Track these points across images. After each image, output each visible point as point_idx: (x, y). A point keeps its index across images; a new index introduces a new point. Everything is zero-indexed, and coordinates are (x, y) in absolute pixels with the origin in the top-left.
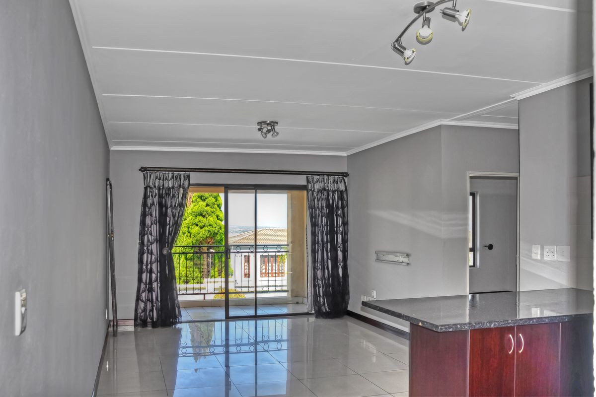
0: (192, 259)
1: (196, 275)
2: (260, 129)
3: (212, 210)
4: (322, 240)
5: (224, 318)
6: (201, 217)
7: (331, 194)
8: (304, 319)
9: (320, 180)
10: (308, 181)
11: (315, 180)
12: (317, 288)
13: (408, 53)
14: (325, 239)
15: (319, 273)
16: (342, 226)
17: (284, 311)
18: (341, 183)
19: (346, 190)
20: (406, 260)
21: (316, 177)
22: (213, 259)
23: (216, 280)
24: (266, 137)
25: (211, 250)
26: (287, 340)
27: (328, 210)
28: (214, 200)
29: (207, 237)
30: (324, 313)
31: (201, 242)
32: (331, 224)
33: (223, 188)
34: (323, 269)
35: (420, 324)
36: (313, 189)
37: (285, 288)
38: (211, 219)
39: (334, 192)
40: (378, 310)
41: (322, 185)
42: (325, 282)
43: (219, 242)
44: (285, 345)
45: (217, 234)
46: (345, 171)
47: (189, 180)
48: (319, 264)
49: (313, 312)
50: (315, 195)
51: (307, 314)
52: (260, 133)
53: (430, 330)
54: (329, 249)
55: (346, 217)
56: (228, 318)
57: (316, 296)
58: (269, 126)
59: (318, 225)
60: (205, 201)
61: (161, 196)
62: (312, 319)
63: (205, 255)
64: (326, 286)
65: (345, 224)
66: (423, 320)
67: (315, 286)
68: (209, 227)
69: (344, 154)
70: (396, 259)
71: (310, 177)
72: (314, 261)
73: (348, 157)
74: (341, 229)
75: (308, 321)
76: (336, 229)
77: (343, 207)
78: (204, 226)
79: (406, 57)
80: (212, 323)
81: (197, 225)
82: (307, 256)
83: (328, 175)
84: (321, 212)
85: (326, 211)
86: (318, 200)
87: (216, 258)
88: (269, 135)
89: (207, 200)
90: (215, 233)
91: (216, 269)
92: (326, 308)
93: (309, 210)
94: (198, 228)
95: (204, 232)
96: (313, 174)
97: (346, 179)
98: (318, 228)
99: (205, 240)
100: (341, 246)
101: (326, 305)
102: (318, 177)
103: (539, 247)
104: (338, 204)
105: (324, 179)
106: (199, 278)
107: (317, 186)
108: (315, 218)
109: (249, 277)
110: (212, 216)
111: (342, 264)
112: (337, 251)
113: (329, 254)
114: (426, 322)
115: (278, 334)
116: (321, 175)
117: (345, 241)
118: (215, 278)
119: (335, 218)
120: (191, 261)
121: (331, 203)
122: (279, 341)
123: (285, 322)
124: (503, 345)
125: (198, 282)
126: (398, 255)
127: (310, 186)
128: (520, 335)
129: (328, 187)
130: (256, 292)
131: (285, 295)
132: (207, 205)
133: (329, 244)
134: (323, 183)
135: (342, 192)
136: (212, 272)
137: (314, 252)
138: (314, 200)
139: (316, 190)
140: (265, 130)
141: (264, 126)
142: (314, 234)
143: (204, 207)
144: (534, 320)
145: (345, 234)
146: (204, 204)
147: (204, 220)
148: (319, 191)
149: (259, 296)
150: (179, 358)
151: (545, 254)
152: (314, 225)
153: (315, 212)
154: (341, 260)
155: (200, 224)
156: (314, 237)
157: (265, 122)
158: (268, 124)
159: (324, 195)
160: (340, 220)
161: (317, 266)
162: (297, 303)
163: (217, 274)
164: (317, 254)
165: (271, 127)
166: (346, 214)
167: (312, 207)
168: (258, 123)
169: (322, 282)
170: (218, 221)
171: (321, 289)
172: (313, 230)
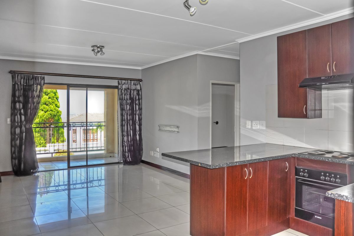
0: (39, 132)
1: (42, 142)
2: (93, 50)
3: (53, 101)
4: (127, 118)
5: (66, 167)
6: (45, 105)
7: (132, 91)
8: (116, 166)
9: (126, 83)
10: (119, 84)
11: (123, 83)
12: (124, 147)
13: (192, 10)
14: (129, 118)
15: (125, 138)
16: (138, 110)
17: (103, 162)
18: (138, 85)
19: (141, 89)
20: (176, 130)
21: (123, 81)
22: (53, 131)
23: (55, 144)
24: (97, 55)
25: (52, 126)
26: (105, 180)
27: (130, 101)
28: (54, 95)
29: (49, 118)
30: (128, 162)
31: (45, 121)
32: (132, 109)
33: (66, 86)
34: (128, 136)
35: (200, 165)
36: (121, 88)
37: (103, 148)
38: (52, 106)
39: (134, 90)
40: (173, 158)
41: (127, 86)
42: (129, 144)
43: (57, 121)
44: (103, 183)
45: (56, 116)
46: (140, 78)
47: (44, 81)
48: (125, 133)
49: (122, 161)
50: (123, 92)
51: (118, 163)
52: (93, 52)
53: (206, 168)
54: (131, 124)
55: (141, 105)
56: (69, 167)
57: (124, 152)
58: (98, 49)
59: (124, 110)
60: (48, 95)
61: (24, 90)
62: (121, 166)
63: (48, 129)
64: (130, 146)
65: (140, 109)
66: (201, 162)
67: (123, 146)
68: (51, 112)
69: (140, 68)
70: (171, 129)
71: (120, 81)
72: (122, 131)
73: (142, 70)
74: (138, 112)
75: (119, 167)
76: (135, 112)
77: (139, 99)
78: (47, 111)
79: (191, 12)
80: (52, 171)
81: (43, 110)
82: (118, 128)
83: (130, 80)
84: (126, 102)
85: (129, 101)
86: (125, 95)
87: (55, 131)
88: (99, 54)
89: (49, 95)
90: (54, 115)
91: (55, 138)
92: (129, 159)
93: (119, 100)
94: (43, 112)
95: (47, 115)
96: (122, 79)
97: (141, 83)
98: (125, 111)
99: (48, 120)
100: (138, 122)
101: (130, 157)
102: (125, 81)
103: (250, 121)
104: (136, 97)
105: (128, 82)
106: (44, 144)
107: (124, 87)
108: (123, 106)
109: (76, 142)
110: (52, 105)
111: (138, 133)
112: (135, 125)
113: (131, 127)
114: (203, 164)
115: (99, 175)
116: (127, 80)
117: (140, 120)
118: (54, 143)
119: (135, 106)
120: (38, 133)
121: (132, 97)
122: (100, 180)
123: (103, 168)
124: (243, 175)
125: (43, 146)
126: (172, 127)
127: (120, 86)
128: (250, 168)
129: (130, 87)
130: (87, 151)
131: (103, 152)
132: (49, 98)
133: (131, 121)
134: (127, 85)
135: (138, 91)
136: (52, 140)
137: (122, 125)
138: (122, 95)
139: (123, 89)
140: (96, 51)
141: (95, 48)
142: (122, 115)
143: (47, 99)
144: (257, 160)
145: (140, 115)
146: (47, 97)
147: (47, 107)
148: (125, 89)
149: (89, 153)
150: (37, 195)
151: (253, 125)
152: (122, 109)
153: (123, 102)
154: (138, 130)
155: (44, 110)
156: (122, 117)
157: (96, 46)
158: (98, 47)
159: (128, 92)
160: (137, 107)
161: (124, 134)
162: (111, 157)
163: (55, 141)
164: (124, 127)
165: (100, 49)
166: (141, 103)
167: (121, 99)
168: (92, 46)
169: (127, 144)
170: (56, 108)
171: (126, 148)
172: (122, 113)
